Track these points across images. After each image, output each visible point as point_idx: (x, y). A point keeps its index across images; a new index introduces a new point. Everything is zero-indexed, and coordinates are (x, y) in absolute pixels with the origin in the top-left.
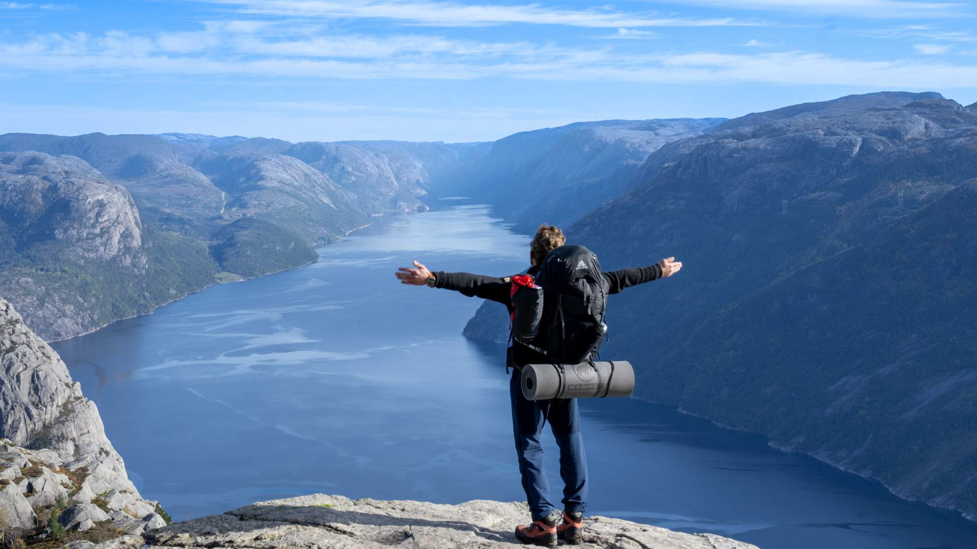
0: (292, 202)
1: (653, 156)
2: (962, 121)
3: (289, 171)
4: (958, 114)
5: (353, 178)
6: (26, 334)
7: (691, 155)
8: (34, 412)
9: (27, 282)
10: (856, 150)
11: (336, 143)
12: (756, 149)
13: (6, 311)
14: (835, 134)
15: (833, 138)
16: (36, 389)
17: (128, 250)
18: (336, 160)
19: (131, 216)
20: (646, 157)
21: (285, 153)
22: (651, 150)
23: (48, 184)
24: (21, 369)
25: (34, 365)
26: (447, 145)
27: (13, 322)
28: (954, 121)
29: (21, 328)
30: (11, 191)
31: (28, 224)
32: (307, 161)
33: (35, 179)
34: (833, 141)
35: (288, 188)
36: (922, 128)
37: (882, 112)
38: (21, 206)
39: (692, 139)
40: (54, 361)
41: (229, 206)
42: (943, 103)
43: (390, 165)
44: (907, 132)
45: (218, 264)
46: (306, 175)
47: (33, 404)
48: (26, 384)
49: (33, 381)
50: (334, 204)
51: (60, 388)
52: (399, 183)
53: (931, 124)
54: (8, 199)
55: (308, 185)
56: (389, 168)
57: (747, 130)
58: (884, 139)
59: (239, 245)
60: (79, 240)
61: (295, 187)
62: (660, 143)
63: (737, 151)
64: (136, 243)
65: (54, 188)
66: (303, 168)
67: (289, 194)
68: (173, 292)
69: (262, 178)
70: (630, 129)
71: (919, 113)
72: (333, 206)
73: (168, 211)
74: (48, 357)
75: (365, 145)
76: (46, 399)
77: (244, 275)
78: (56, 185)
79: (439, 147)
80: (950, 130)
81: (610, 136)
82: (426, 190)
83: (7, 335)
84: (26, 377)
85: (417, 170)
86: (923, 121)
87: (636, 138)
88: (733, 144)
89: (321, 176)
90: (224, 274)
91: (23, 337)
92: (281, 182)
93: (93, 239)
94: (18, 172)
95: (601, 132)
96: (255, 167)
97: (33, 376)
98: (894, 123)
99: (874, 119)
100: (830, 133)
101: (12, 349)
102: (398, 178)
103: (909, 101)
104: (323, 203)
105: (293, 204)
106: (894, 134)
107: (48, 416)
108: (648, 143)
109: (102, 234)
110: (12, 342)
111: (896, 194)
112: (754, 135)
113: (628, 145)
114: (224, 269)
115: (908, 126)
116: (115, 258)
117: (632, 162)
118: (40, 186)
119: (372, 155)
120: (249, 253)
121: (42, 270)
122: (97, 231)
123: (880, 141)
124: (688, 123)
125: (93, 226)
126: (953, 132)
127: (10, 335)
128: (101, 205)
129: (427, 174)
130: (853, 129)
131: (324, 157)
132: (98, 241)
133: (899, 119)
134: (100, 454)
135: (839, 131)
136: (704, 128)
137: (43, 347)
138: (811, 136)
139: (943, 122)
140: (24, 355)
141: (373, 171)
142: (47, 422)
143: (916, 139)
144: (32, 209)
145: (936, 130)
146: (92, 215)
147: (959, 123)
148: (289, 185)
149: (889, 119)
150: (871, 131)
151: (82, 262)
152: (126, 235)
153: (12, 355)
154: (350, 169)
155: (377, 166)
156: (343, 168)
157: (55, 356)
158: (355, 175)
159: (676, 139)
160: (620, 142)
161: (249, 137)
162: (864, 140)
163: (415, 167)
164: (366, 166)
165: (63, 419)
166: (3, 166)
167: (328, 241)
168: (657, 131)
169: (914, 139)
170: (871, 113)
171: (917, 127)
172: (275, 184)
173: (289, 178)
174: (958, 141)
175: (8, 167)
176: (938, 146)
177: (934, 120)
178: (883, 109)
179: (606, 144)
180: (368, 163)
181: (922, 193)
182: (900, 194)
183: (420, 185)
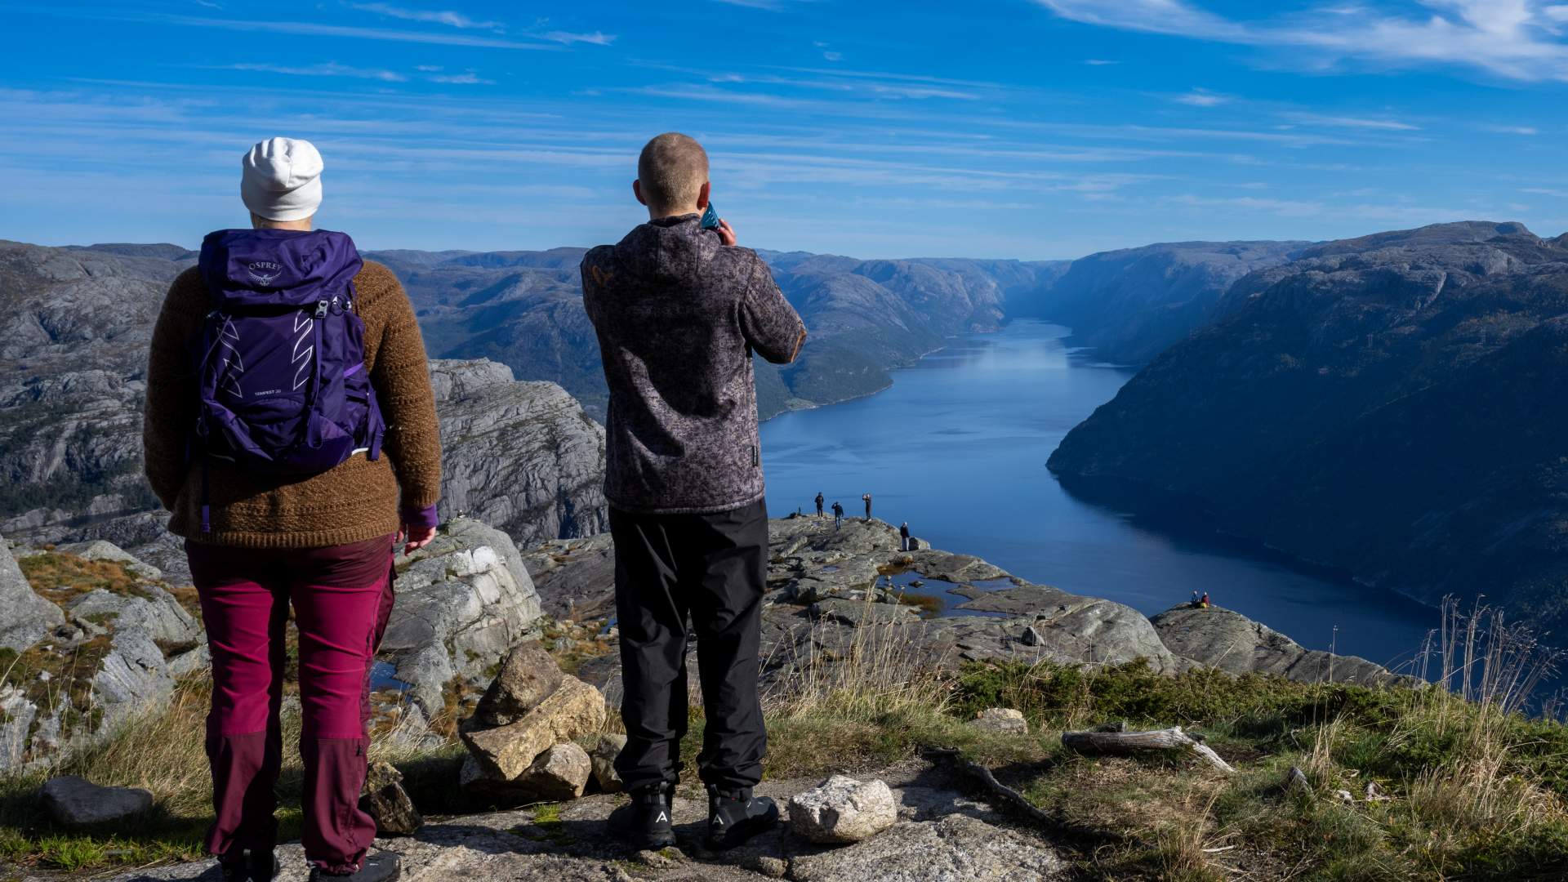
0: (864, 324)
1: (1238, 284)
2: (1543, 257)
3: (860, 291)
4: (1540, 249)
5: (926, 298)
7: (1278, 285)
10: (1441, 284)
12: (1342, 282)
14: (1419, 268)
15: (1419, 271)
18: (908, 279)
20: (1229, 284)
21: (855, 272)
22: (1236, 277)
26: (1023, 264)
28: (1535, 256)
30: (572, 313)
31: (591, 348)
32: (877, 279)
34: (1418, 276)
35: (859, 309)
36: (1504, 264)
37: (1467, 247)
38: (583, 329)
43: (964, 285)
44: (1490, 267)
45: (789, 390)
46: (878, 295)
50: (906, 325)
52: (973, 304)
53: (1514, 260)
54: (569, 322)
55: (880, 306)
56: (963, 288)
57: (1334, 261)
58: (1468, 273)
59: (811, 370)
61: (866, 308)
62: (1245, 269)
63: (1323, 283)
66: (875, 288)
67: (860, 315)
69: (832, 299)
70: (1212, 252)
71: (1502, 248)
72: (906, 328)
75: (938, 264)
77: (816, 401)
79: (1015, 266)
80: (1532, 266)
81: (1191, 259)
82: (1002, 312)
85: (992, 290)
86: (1506, 256)
87: (1217, 261)
88: (1319, 276)
89: (893, 297)
90: (795, 401)
92: (851, 303)
96: (824, 287)
98: (1478, 258)
99: (1458, 254)
100: (1415, 267)
102: (972, 298)
104: (896, 325)
105: (865, 326)
106: (1477, 269)
108: (1230, 267)
111: (1478, 331)
112: (1343, 267)
113: (1210, 269)
114: (795, 395)
115: (1491, 261)
117: (1215, 287)
119: (945, 274)
120: (821, 378)
123: (1464, 276)
124: (1271, 247)
126: (1534, 268)
129: (1001, 294)
130: (1439, 263)
131: (896, 276)
133: (1483, 254)
135: (1424, 265)
138: (1396, 270)
139: (1526, 258)
141: (946, 291)
143: (1499, 275)
145: (1518, 266)
147: (1540, 258)
148: (860, 306)
149: (1473, 254)
150: (1455, 266)
154: (922, 289)
155: (951, 286)
156: (915, 287)
158: (928, 296)
160: (1201, 267)
161: (817, 253)
162: (1448, 275)
163: (989, 286)
164: (940, 286)
166: (559, 284)
167: (903, 367)
168: (1240, 255)
169: (1497, 275)
170: (1457, 247)
171: (1500, 262)
172: (845, 304)
173: (859, 298)
174: (1539, 278)
175: (564, 286)
176: (1520, 282)
177: (1517, 255)
178: (1467, 243)
179: (1189, 267)
180: (941, 283)
181: (1504, 329)
182: (1483, 331)
183: (995, 306)
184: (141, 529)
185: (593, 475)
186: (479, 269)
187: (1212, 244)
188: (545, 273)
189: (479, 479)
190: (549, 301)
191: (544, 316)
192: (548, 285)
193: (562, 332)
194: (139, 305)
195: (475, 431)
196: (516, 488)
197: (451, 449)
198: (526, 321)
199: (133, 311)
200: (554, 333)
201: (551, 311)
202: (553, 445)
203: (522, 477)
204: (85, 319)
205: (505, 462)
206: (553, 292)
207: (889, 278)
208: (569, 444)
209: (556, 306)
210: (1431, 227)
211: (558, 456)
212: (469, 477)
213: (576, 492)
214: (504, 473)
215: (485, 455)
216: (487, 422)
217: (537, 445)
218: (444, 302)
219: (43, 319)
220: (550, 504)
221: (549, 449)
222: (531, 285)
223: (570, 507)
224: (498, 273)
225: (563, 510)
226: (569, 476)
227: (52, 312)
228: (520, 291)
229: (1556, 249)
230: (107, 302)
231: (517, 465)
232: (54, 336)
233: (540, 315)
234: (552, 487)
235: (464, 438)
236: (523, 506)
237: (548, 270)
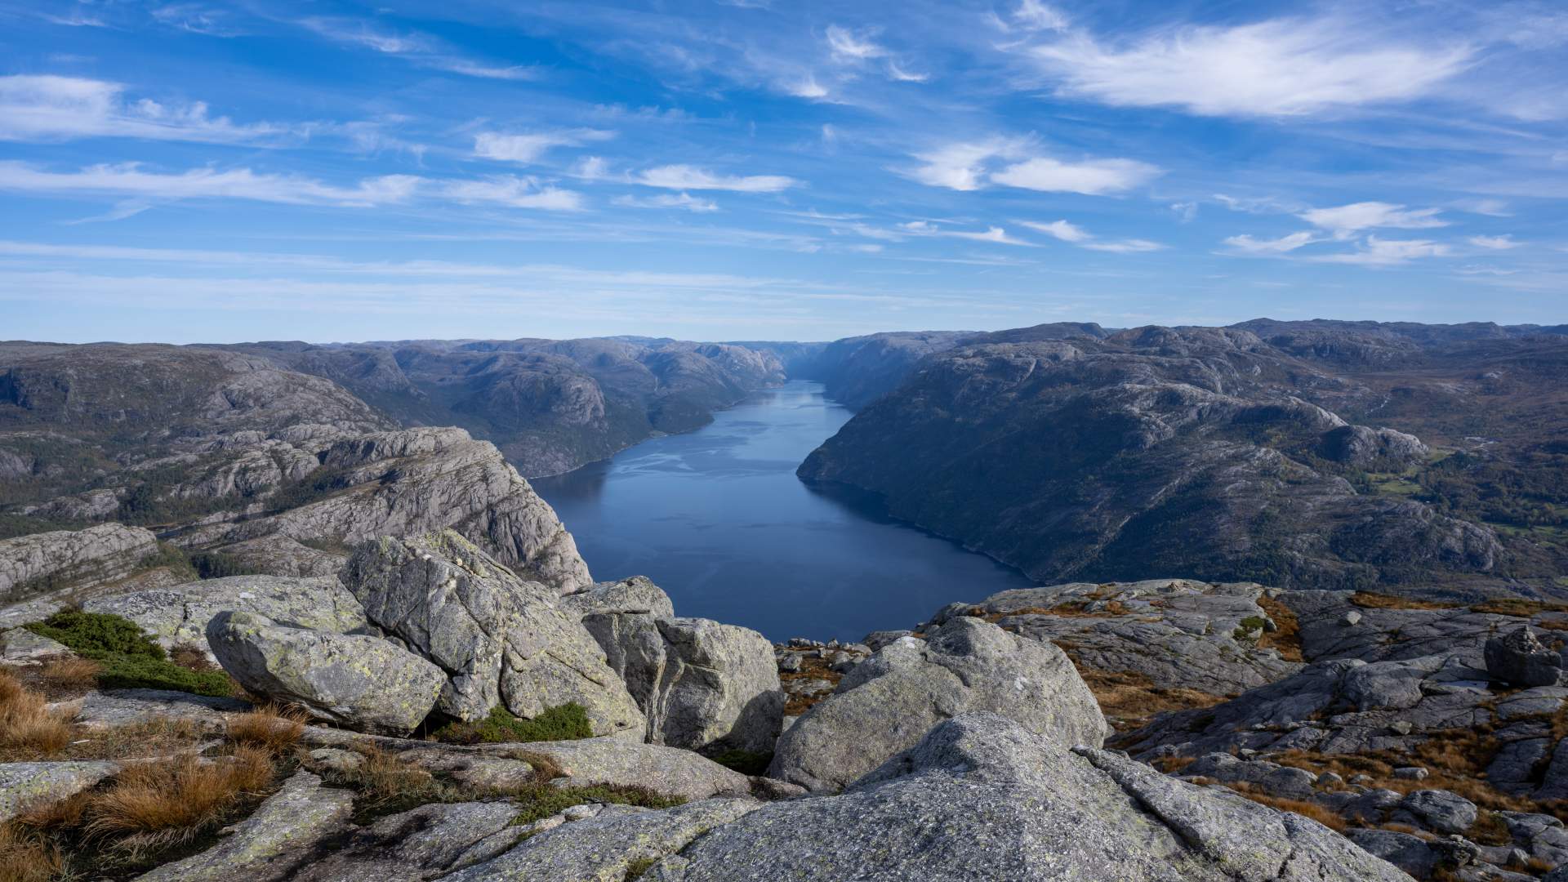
0: (699, 385)
2: (1097, 350)
3: (699, 365)
5: (738, 368)
10: (1033, 367)
12: (974, 365)
14: (1021, 357)
17: (596, 418)
18: (728, 355)
19: (598, 397)
23: (547, 377)
26: (797, 344)
27: (527, 491)
29: (532, 494)
30: (525, 382)
31: (537, 402)
32: (709, 356)
33: (540, 373)
34: (1019, 361)
35: (696, 374)
36: (1072, 354)
37: (1050, 343)
38: (532, 391)
40: (550, 511)
41: (660, 386)
43: (760, 357)
44: (1063, 358)
45: (651, 425)
46: (708, 366)
48: (534, 525)
49: (538, 523)
50: (726, 384)
51: (552, 526)
52: (767, 371)
53: (1079, 351)
55: (709, 372)
56: (760, 360)
58: (1049, 361)
59: (664, 413)
60: (567, 412)
61: (701, 374)
63: (962, 365)
64: (602, 413)
65: (551, 379)
66: (706, 361)
67: (698, 379)
69: (681, 369)
72: (726, 386)
73: (622, 390)
75: (745, 344)
77: (667, 432)
78: (552, 377)
81: (897, 343)
82: (786, 375)
84: (534, 521)
85: (779, 362)
86: (1074, 349)
87: (913, 346)
88: (960, 361)
89: (718, 367)
92: (692, 371)
93: (575, 412)
94: (529, 368)
96: (676, 361)
97: (538, 520)
98: (1056, 350)
99: (1044, 348)
100: (1018, 356)
101: (526, 506)
102: (766, 366)
104: (719, 384)
106: (1055, 358)
107: (546, 542)
108: (921, 349)
109: (580, 409)
111: (1052, 396)
112: (974, 356)
113: (909, 350)
116: (588, 425)
118: (543, 378)
119: (750, 351)
120: (671, 418)
121: (544, 431)
122: (577, 407)
123: (1046, 361)
125: (575, 404)
128: (579, 390)
129: (784, 364)
130: (1032, 354)
131: (720, 354)
132: (578, 413)
135: (1023, 354)
137: (544, 505)
138: (1006, 359)
140: (533, 510)
141: (751, 364)
142: (546, 545)
144: (539, 394)
145: (1081, 356)
146: (574, 397)
147: (1095, 350)
149: (1054, 348)
150: (1041, 355)
151: (568, 426)
152: (596, 409)
153: (527, 510)
154: (736, 362)
155: (754, 359)
156: (732, 361)
157: (550, 508)
158: (740, 366)
160: (903, 349)
162: (1038, 361)
163: (777, 359)
164: (746, 359)
166: (519, 363)
167: (721, 410)
169: (1067, 361)
170: (1043, 341)
171: (1070, 352)
172: (688, 372)
173: (697, 368)
174: (1091, 364)
175: (523, 364)
176: (1079, 365)
177: (1081, 348)
178: (1050, 339)
179: (895, 349)
183: (781, 372)
184: (269, 526)
185: (506, 495)
186: (475, 352)
187: (912, 334)
189: (445, 498)
190: (513, 374)
191: (509, 383)
192: (513, 363)
193: (520, 394)
194: (278, 387)
195: (443, 471)
196: (465, 502)
197: (430, 481)
198: (499, 386)
199: (275, 391)
200: (515, 393)
201: (513, 380)
202: (485, 479)
203: (468, 496)
204: (249, 396)
205: (459, 488)
206: (515, 367)
207: (717, 354)
208: (493, 478)
209: (515, 377)
211: (488, 485)
212: (440, 497)
213: (497, 505)
214: (459, 494)
215: (449, 485)
216: (450, 466)
217: (476, 479)
218: (455, 373)
219: (227, 395)
220: (483, 511)
221: (483, 481)
222: (503, 363)
223: (493, 512)
224: (486, 354)
225: (490, 514)
226: (493, 495)
227: (232, 391)
228: (497, 367)
229: (1107, 344)
230: (261, 385)
231: (466, 489)
232: (233, 405)
233: (507, 382)
234: (484, 501)
235: (437, 475)
236: (468, 512)
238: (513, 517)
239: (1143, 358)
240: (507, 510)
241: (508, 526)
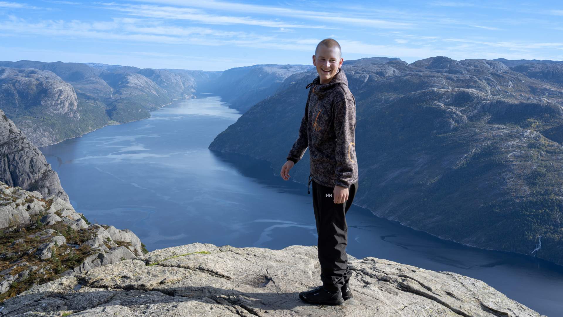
0: (140, 93)
1: (287, 79)
2: (408, 70)
3: (139, 80)
4: (406, 67)
5: (166, 84)
6: (28, 144)
7: (302, 79)
8: (31, 176)
9: (29, 122)
10: (367, 80)
11: (159, 69)
13: (20, 134)
14: (358, 73)
15: (358, 74)
16: (32, 166)
17: (72, 110)
18: (159, 76)
19: (74, 96)
20: (284, 80)
21: (138, 73)
22: (286, 77)
23: (38, 82)
24: (26, 158)
25: (32, 157)
26: (205, 72)
28: (405, 70)
29: (27, 141)
30: (22, 84)
31: (30, 98)
32: (147, 76)
33: (33, 80)
34: (358, 76)
35: (139, 87)
36: (392, 72)
37: (377, 65)
38: (27, 91)
39: (302, 73)
40: (40, 155)
41: (114, 93)
42: (401, 62)
43: (181, 79)
44: (386, 73)
45: (109, 117)
46: (146, 82)
47: (31, 172)
48: (28, 164)
49: (31, 163)
50: (157, 94)
51: (42, 166)
52: (184, 87)
53: (396, 70)
54: (21, 88)
55: (147, 86)
56: (180, 80)
58: (377, 76)
59: (118, 110)
60: (51, 106)
61: (142, 87)
62: (290, 74)
64: (75, 107)
65: (41, 84)
66: (145, 79)
67: (139, 89)
68: (90, 128)
69: (128, 83)
70: (278, 68)
71: (391, 66)
72: (157, 95)
73: (89, 95)
74: (38, 153)
75: (171, 71)
76: (36, 171)
77: (120, 122)
78: (42, 82)
79: (201, 73)
81: (270, 70)
82: (195, 90)
83: (20, 144)
84: (28, 161)
85: (192, 81)
86: (393, 69)
87: (280, 72)
89: (152, 83)
90: (112, 121)
91: (27, 145)
92: (136, 85)
93: (57, 105)
94: (25, 77)
95: (266, 69)
96: (125, 78)
97: (31, 161)
98: (381, 69)
99: (374, 68)
100: (356, 72)
101: (22, 150)
102: (183, 84)
103: (388, 61)
104: (153, 94)
105: (141, 94)
106: (381, 74)
107: (37, 178)
108: (285, 74)
109: (61, 103)
110: (22, 147)
111: (381, 98)
113: (277, 75)
114: (112, 119)
115: (387, 71)
116: (66, 113)
117: (278, 81)
118: (35, 83)
119: (174, 75)
120: (122, 113)
121: (35, 117)
122: (59, 102)
123: (376, 76)
124: (301, 67)
125: (57, 100)
126: (404, 74)
127: (21, 144)
128: (61, 91)
129: (196, 83)
130: (365, 71)
131: (154, 75)
132: (59, 106)
133: (383, 68)
134: (59, 193)
135: (360, 72)
136: (308, 69)
137: (35, 149)
138: (349, 74)
139: (400, 70)
140: (27, 152)
141: (174, 82)
142: (37, 180)
143: (390, 76)
144: (32, 92)
145: (398, 73)
146: (57, 95)
147: (406, 70)
148: (139, 86)
149: (380, 68)
150: (372, 72)
151: (52, 115)
152: (71, 104)
153: (22, 152)
154: (164, 80)
155: (176, 80)
156: (162, 80)
157: (40, 153)
158: (166, 83)
159: (296, 73)
160: (274, 73)
161: (123, 65)
162: (370, 76)
164: (171, 79)
165: (43, 179)
166: (19, 74)
167: (155, 109)
168: (289, 69)
169: (389, 76)
170: (373, 65)
171: (391, 71)
172: (133, 85)
173: (139, 83)
174: (406, 77)
175: (21, 74)
176: (398, 79)
177: (397, 69)
178: (377, 64)
179: (269, 74)
180: (172, 78)
181: (391, 97)
182: (383, 98)
183: (193, 87)
185: (6, 141)
187: (278, 65)
188: (14, 69)
190: (14, 80)
191: (11, 86)
192: (15, 74)
193: (18, 92)
198: (4, 87)
200: (15, 92)
201: (14, 83)
206: (16, 76)
209: (16, 82)
210: (364, 59)
222: (8, 74)
228: (4, 76)
229: (413, 67)
233: (10, 85)
237: (16, 68)
238: (11, 158)
239: (440, 75)
240: (6, 152)
241: (6, 164)
